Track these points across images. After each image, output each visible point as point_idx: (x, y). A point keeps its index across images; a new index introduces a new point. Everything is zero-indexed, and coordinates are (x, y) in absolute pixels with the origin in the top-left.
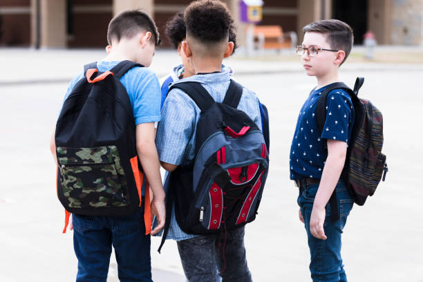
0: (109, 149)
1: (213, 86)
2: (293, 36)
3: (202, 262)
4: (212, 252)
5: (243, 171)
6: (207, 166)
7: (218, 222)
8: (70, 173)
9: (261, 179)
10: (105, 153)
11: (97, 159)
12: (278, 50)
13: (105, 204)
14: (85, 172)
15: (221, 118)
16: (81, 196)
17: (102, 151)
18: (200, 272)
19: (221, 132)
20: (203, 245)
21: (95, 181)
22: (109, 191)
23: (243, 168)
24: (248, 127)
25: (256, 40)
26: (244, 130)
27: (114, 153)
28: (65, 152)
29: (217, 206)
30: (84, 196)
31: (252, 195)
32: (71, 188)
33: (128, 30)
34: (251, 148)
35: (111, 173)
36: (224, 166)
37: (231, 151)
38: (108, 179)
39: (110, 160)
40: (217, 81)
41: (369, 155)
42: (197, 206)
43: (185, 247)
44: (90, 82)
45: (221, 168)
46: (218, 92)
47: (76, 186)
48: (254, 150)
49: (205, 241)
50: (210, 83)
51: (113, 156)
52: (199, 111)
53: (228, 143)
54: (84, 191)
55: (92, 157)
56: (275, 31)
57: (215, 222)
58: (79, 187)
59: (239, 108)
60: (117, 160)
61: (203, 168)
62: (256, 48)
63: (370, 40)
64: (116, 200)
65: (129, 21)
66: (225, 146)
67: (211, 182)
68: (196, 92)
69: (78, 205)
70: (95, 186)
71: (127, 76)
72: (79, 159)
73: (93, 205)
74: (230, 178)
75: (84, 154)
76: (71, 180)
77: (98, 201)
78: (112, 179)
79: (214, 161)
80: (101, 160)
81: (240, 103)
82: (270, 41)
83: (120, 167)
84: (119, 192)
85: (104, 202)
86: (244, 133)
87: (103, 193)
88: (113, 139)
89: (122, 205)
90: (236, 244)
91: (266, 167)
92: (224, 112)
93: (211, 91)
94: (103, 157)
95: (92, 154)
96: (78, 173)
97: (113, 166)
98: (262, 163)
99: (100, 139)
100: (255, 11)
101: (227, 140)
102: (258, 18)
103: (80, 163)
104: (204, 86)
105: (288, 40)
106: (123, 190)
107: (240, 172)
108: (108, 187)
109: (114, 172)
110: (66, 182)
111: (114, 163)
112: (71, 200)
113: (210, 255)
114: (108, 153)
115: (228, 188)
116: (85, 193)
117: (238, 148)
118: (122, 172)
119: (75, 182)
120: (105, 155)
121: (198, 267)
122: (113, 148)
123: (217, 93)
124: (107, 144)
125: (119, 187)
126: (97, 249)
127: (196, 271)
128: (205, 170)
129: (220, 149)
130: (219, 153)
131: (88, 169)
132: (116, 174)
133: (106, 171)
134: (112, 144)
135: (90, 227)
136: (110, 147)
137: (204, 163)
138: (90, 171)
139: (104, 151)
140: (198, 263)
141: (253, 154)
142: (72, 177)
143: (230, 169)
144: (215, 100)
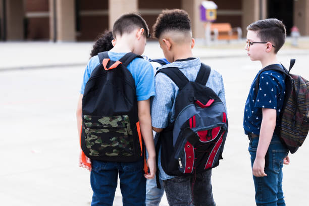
0: (123, 118)
1: (187, 70)
2: (239, 30)
3: (181, 194)
4: (188, 187)
5: (209, 133)
6: (182, 129)
7: (191, 169)
8: (93, 133)
9: (222, 137)
10: (120, 120)
11: (114, 124)
12: (228, 41)
13: (117, 154)
14: (104, 133)
15: (193, 94)
16: (100, 149)
17: (118, 119)
18: (179, 202)
19: (193, 104)
20: (181, 182)
21: (111, 139)
22: (121, 146)
23: (208, 131)
24: (213, 101)
25: (212, 34)
26: (210, 102)
27: (126, 120)
28: (90, 119)
29: (190, 157)
30: (102, 148)
31: (216, 149)
32: (93, 143)
33: (128, 28)
34: (215, 116)
35: (123, 134)
36: (195, 130)
37: (200, 118)
38: (121, 137)
39: (124, 125)
40: (190, 66)
41: (296, 117)
42: (176, 157)
43: (168, 184)
44: (106, 69)
45: (192, 131)
46: (191, 73)
47: (97, 142)
48: (217, 117)
49: (182, 180)
50: (185, 67)
51: (126, 122)
52: (177, 88)
53: (198, 113)
54: (102, 145)
55: (110, 123)
56: (226, 27)
57: (189, 168)
58: (99, 143)
59: (207, 85)
60: (128, 125)
61: (180, 130)
62: (212, 40)
63: (295, 33)
64: (125, 152)
65: (128, 21)
66: (195, 115)
67: (185, 141)
68: (175, 75)
69: (97, 154)
70: (111, 143)
71: (131, 65)
72: (100, 124)
73: (108, 155)
74: (199, 138)
75: (105, 120)
76: (94, 138)
77: (112, 152)
78: (123, 138)
79: (187, 126)
80: (117, 125)
81: (208, 81)
82: (222, 34)
83: (130, 129)
84: (128, 147)
85: (117, 153)
86: (210, 104)
87: (116, 147)
88: (127, 111)
89: (129, 155)
90: (205, 182)
91: (225, 129)
92: (195, 89)
93: (187, 73)
94: (119, 123)
95: (110, 121)
96: (99, 134)
97: (126, 129)
98: (223, 126)
99: (117, 111)
100: (211, 13)
101: (197, 110)
102: (213, 17)
103: (101, 126)
104: (181, 70)
105: (236, 33)
106: (131, 145)
107: (206, 133)
108: (120, 143)
109: (126, 133)
110: (89, 139)
111: (127, 127)
112: (92, 151)
113: (186, 190)
114: (122, 121)
115: (197, 145)
116: (103, 147)
117: (205, 116)
118: (131, 133)
119: (96, 139)
120: (120, 122)
121: (177, 198)
122: (126, 117)
123: (191, 75)
124: (122, 114)
125: (128, 143)
126: (107, 184)
127: (176, 201)
128: (181, 132)
129: (192, 117)
130: (191, 120)
131: (106, 131)
132: (127, 134)
133: (120, 132)
134: (126, 114)
135: (105, 168)
136: (123, 116)
137: (180, 127)
138: (108, 133)
139: (119, 119)
140: (177, 195)
141: (216, 120)
142: (94, 136)
143: (199, 132)
144: (190, 80)
